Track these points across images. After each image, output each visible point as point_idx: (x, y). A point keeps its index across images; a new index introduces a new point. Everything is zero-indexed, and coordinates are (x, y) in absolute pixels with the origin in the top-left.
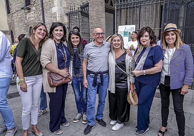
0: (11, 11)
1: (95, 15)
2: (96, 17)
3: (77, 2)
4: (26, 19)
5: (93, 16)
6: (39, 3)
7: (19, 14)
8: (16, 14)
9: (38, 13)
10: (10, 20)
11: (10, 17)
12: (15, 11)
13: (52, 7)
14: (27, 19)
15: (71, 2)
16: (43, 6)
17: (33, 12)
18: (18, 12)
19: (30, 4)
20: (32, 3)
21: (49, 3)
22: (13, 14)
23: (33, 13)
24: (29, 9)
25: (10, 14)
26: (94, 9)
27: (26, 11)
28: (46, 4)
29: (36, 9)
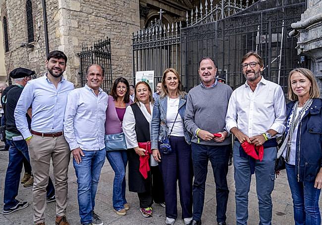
0: (10, 48)
1: (124, 54)
2: (126, 57)
3: (95, 37)
4: (28, 61)
5: (121, 56)
6: (43, 39)
7: (20, 53)
8: (16, 53)
9: (43, 52)
10: (8, 60)
11: (9, 57)
12: (15, 48)
13: (58, 46)
14: (30, 59)
15: (85, 39)
16: (48, 44)
17: (37, 50)
18: (19, 51)
19: (33, 40)
20: (36, 38)
21: (55, 40)
22: (12, 52)
23: (36, 52)
24: (32, 47)
25: (8, 52)
26: (124, 46)
27: (29, 49)
28: (52, 41)
29: (41, 47)
